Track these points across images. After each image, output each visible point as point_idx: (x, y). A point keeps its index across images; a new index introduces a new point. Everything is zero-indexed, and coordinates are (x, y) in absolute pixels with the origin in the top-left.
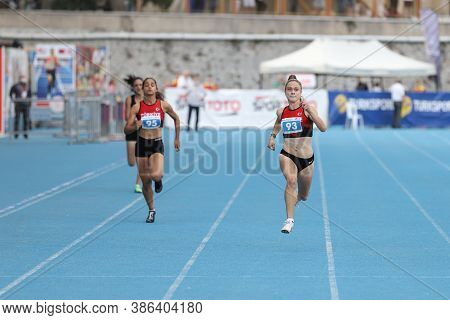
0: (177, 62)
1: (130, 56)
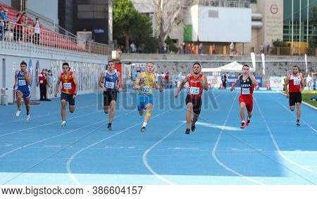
0: (180, 68)
1: (165, 67)
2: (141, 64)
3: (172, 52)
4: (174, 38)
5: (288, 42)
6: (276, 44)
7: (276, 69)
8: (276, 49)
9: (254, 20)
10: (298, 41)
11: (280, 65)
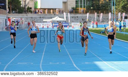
2: (18, 18)
3: (30, 13)
4: (30, 7)
7: (73, 19)
10: (82, 7)
11: (75, 17)
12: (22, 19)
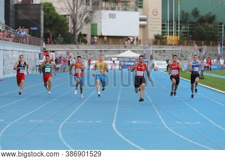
2: (62, 52)
3: (83, 43)
4: (84, 33)
5: (165, 36)
6: (157, 37)
7: (157, 55)
8: (157, 41)
9: (141, 20)
10: (172, 35)
11: (160, 52)
12: (68, 54)
